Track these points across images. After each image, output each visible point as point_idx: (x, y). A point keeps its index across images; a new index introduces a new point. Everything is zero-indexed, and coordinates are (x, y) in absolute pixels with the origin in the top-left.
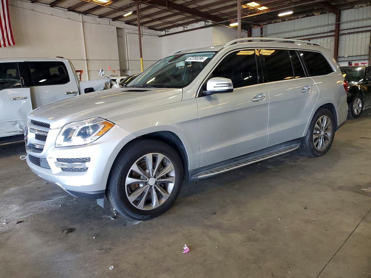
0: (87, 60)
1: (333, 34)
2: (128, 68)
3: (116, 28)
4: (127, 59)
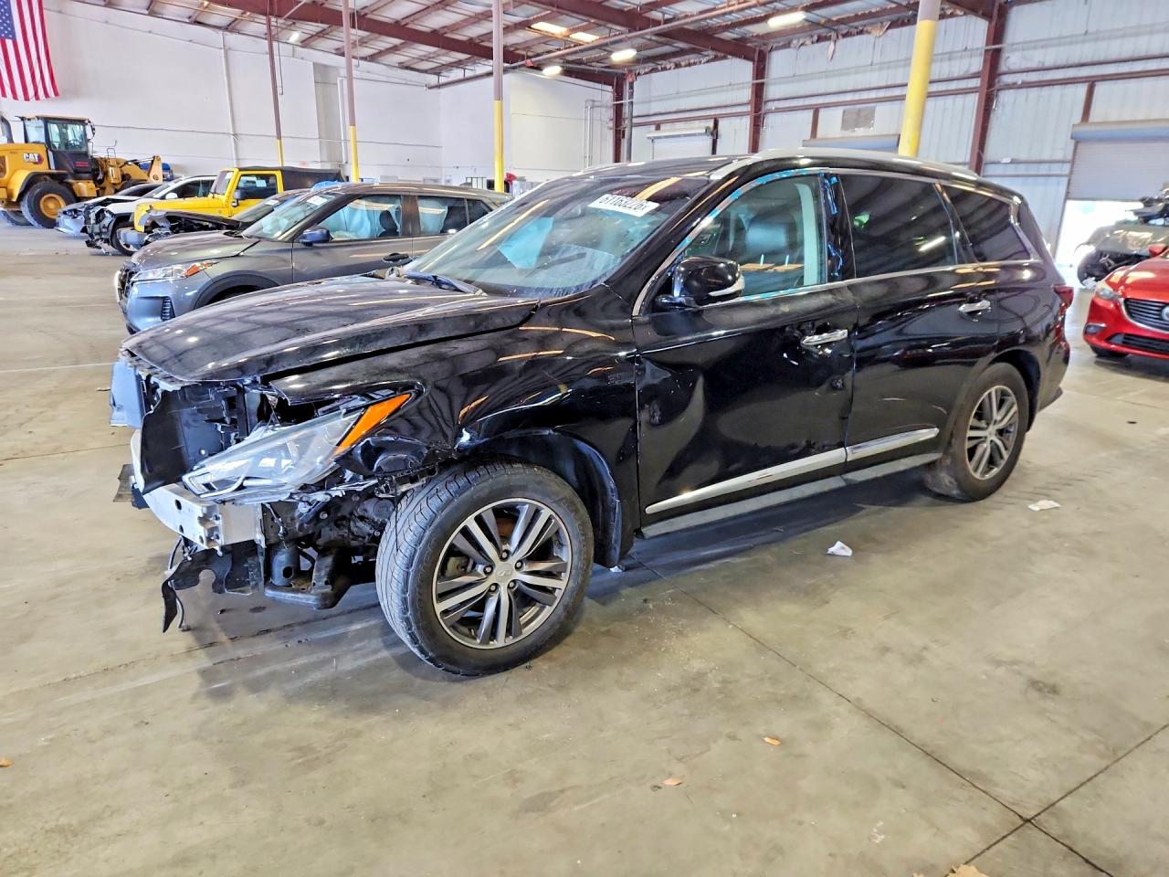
0: (235, 135)
1: (750, 108)
2: (343, 157)
3: (311, 63)
4: (342, 139)
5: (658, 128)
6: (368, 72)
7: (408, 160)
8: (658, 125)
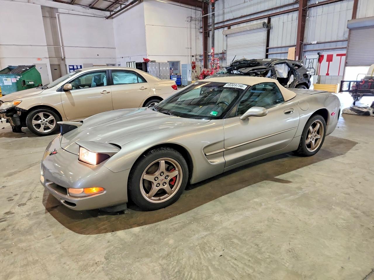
1: (297, 6)
2: (63, 55)
3: (40, 6)
4: (61, 45)
5: (229, 28)
6: (73, 10)
7: (98, 55)
8: (229, 27)
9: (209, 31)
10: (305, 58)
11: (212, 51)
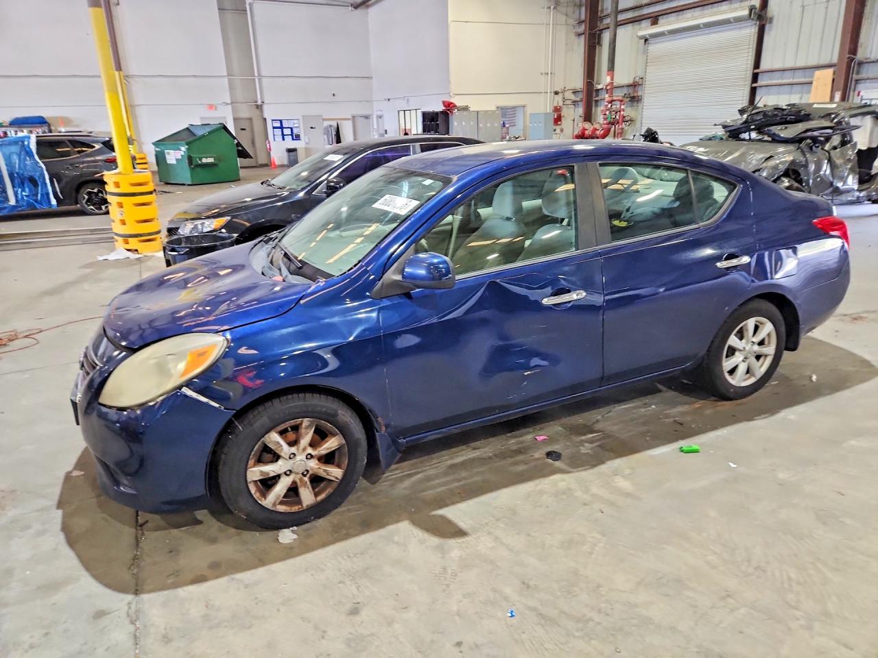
4: (256, 75)
5: (655, 21)
7: (334, 95)
8: (655, 19)
9: (599, 30)
10: (859, 95)
11: (608, 79)
